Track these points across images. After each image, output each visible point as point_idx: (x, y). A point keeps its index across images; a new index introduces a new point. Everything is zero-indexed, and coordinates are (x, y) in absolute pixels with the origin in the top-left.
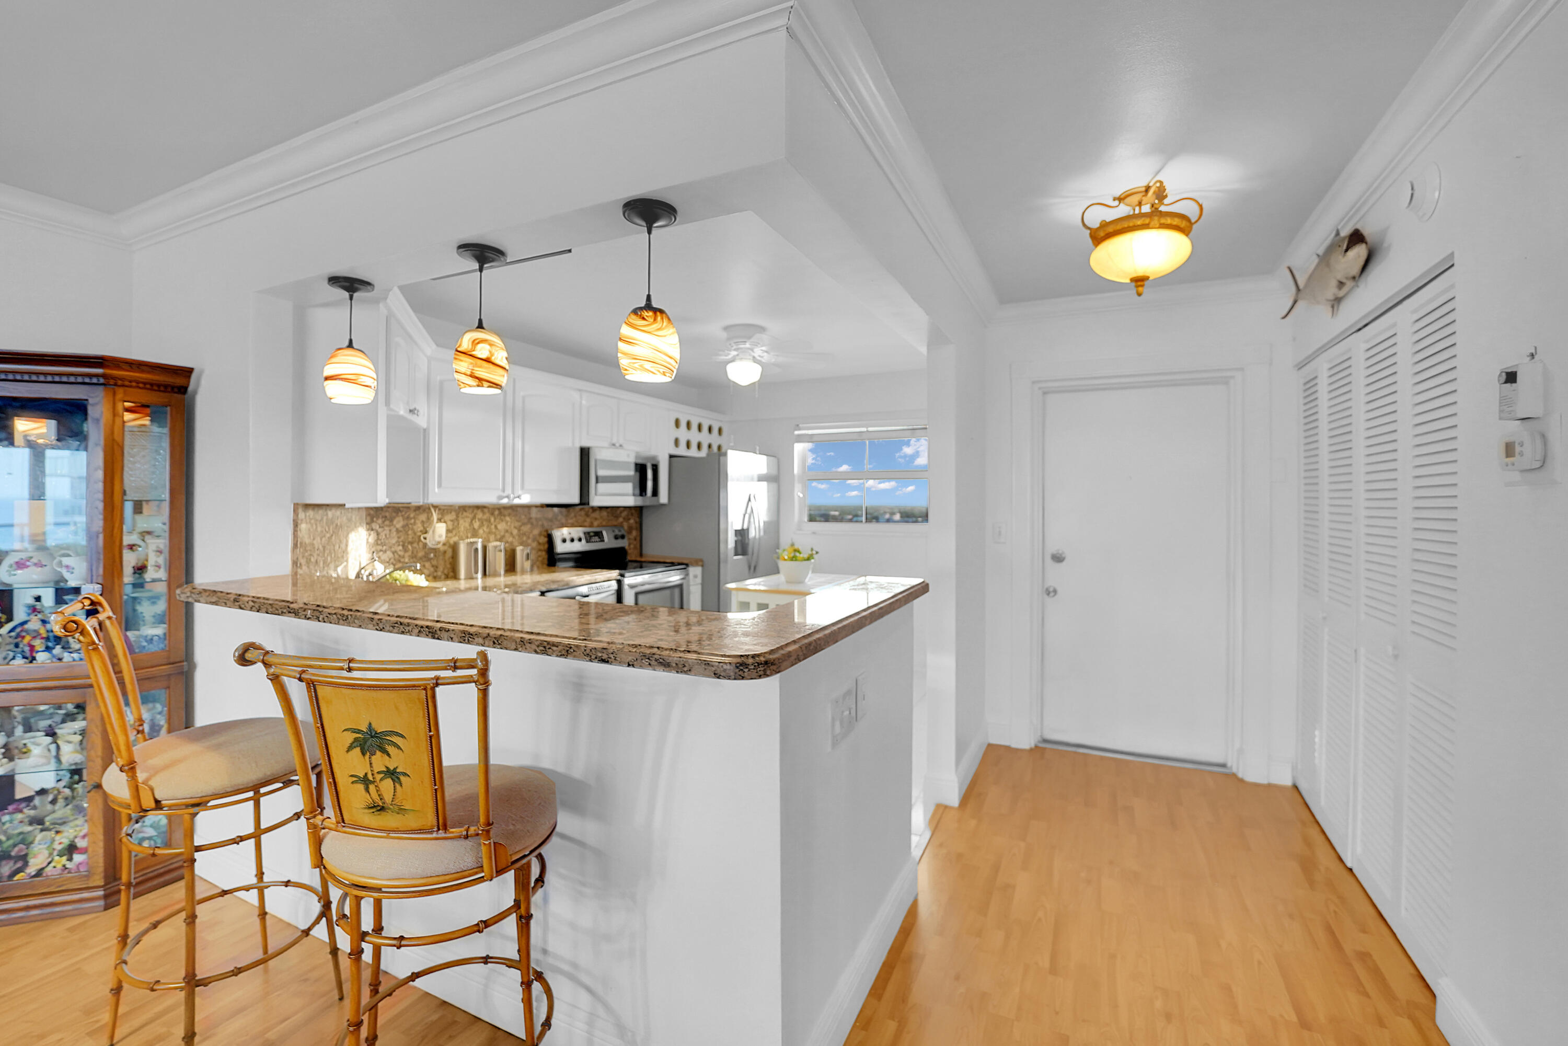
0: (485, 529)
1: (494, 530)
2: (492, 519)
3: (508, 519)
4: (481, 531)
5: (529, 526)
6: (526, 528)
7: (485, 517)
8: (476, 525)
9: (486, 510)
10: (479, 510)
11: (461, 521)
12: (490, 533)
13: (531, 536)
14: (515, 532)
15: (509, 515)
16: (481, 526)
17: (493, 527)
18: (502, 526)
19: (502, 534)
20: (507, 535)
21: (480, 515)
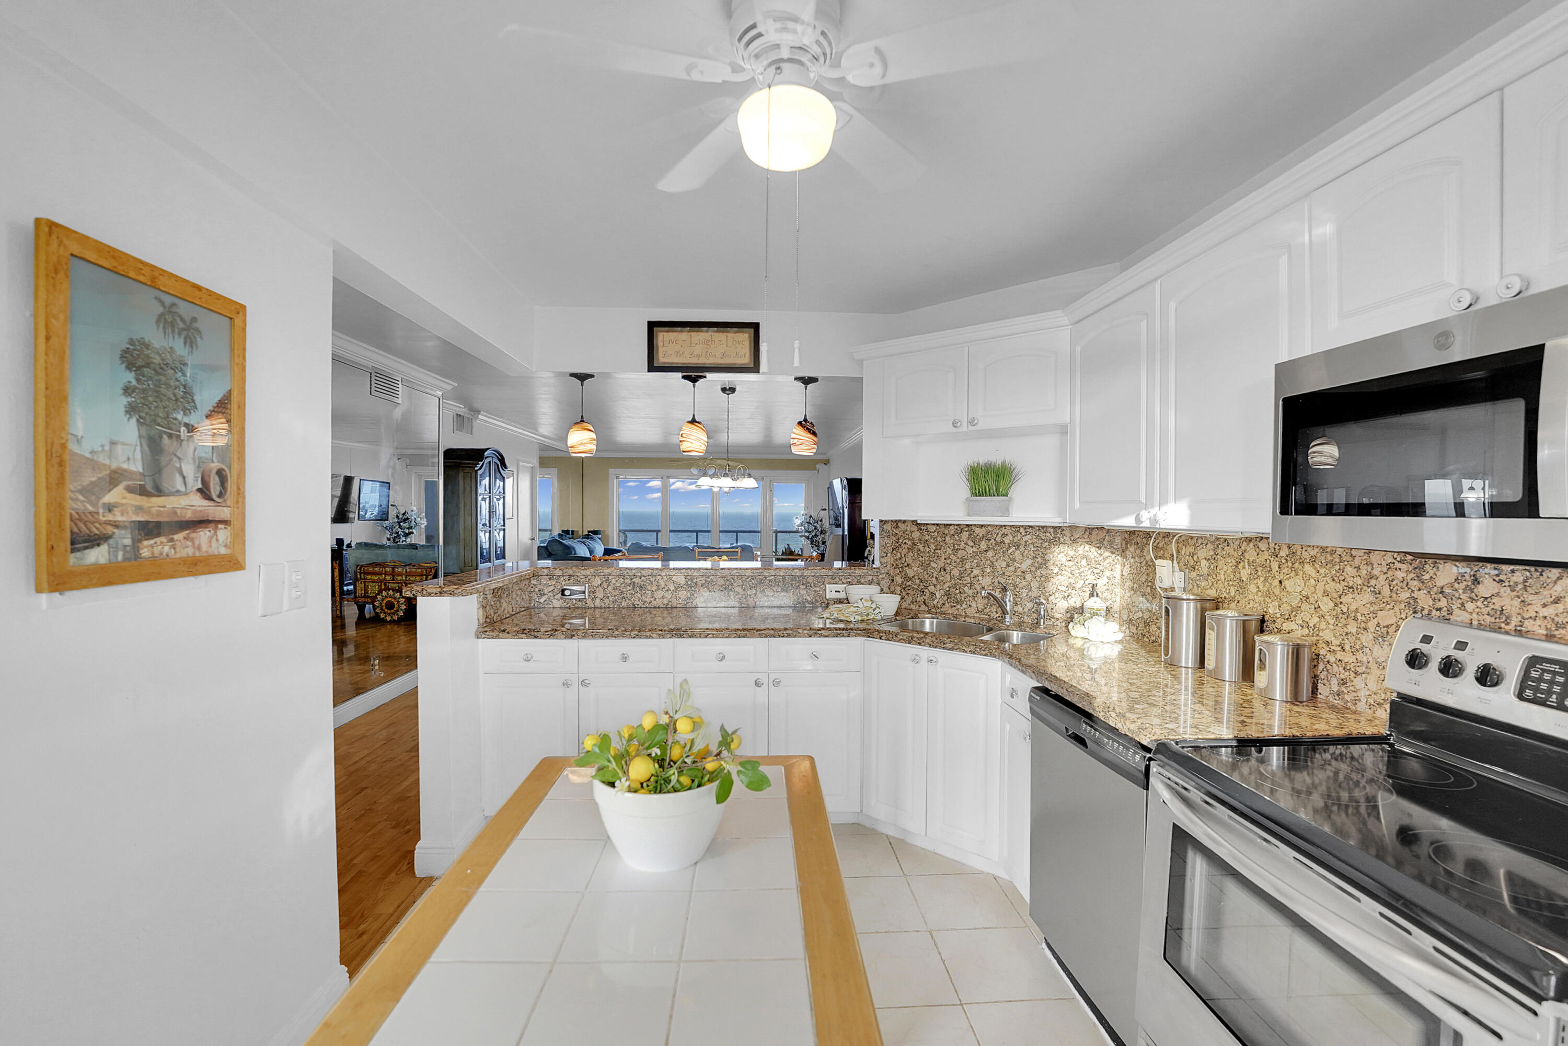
0: (1261, 587)
1: (1277, 591)
2: (1275, 566)
3: (1308, 568)
4: (1253, 588)
5: (1367, 597)
6: (1359, 601)
7: (1261, 559)
8: (1245, 573)
9: (1263, 545)
10: (1251, 545)
11: (1221, 563)
12: (1268, 594)
13: (1372, 625)
14: (1326, 605)
15: (1313, 560)
16: (1254, 576)
17: (1276, 582)
18: (1294, 585)
19: (1295, 603)
20: (1305, 606)
21: (1251, 554)
